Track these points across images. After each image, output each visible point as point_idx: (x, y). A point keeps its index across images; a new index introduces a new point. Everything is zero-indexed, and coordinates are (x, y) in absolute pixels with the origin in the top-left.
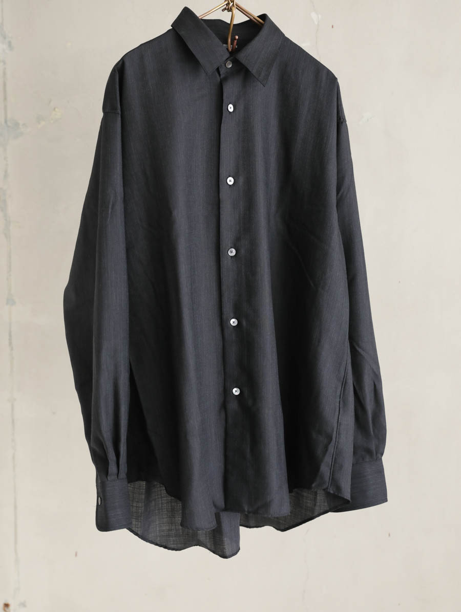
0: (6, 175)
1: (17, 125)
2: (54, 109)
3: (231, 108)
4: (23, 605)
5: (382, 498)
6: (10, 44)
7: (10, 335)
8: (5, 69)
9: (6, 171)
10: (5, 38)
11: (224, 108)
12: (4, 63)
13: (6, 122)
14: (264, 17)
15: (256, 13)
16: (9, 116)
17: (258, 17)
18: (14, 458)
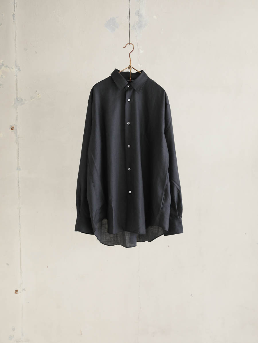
0: (17, 119)
1: (22, 100)
2: (38, 94)
3: (129, 100)
4: (24, 290)
5: (181, 231)
6: (19, 69)
7: (18, 182)
8: (17, 78)
9: (17, 118)
10: (17, 67)
11: (126, 100)
12: (17, 76)
13: (17, 99)
14: (142, 71)
15: (139, 70)
16: (18, 96)
17: (140, 71)
18: (20, 231)
